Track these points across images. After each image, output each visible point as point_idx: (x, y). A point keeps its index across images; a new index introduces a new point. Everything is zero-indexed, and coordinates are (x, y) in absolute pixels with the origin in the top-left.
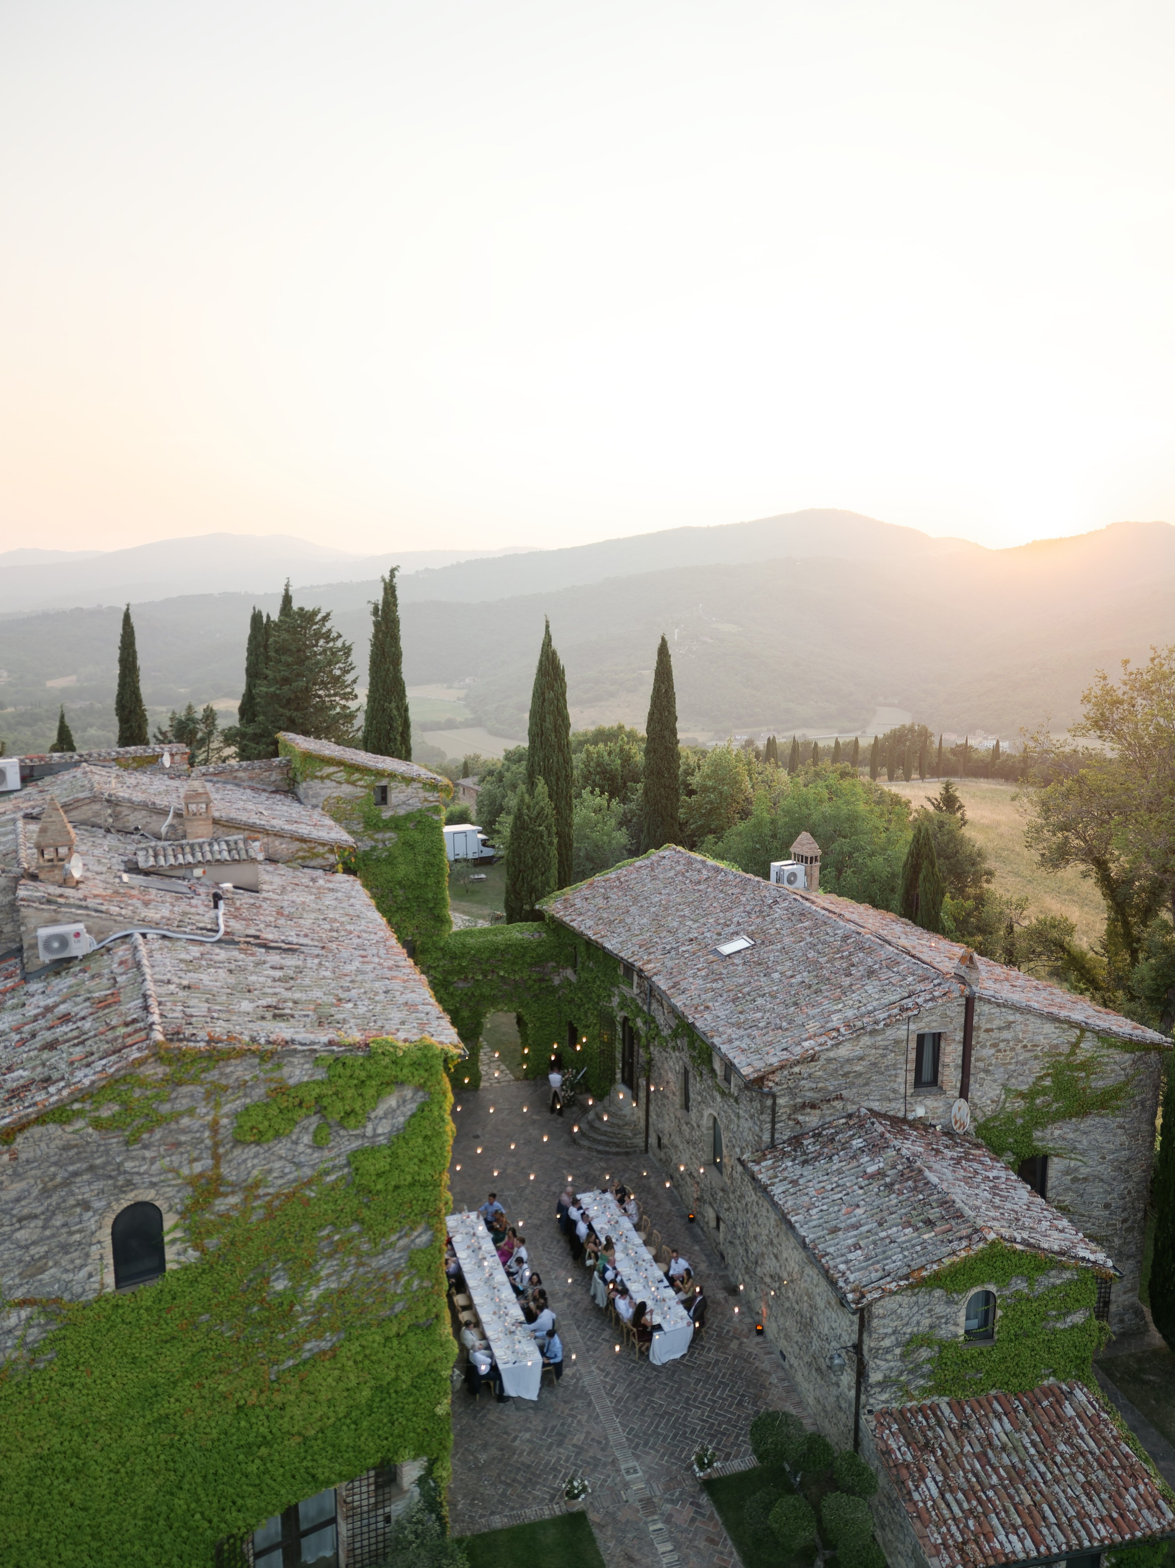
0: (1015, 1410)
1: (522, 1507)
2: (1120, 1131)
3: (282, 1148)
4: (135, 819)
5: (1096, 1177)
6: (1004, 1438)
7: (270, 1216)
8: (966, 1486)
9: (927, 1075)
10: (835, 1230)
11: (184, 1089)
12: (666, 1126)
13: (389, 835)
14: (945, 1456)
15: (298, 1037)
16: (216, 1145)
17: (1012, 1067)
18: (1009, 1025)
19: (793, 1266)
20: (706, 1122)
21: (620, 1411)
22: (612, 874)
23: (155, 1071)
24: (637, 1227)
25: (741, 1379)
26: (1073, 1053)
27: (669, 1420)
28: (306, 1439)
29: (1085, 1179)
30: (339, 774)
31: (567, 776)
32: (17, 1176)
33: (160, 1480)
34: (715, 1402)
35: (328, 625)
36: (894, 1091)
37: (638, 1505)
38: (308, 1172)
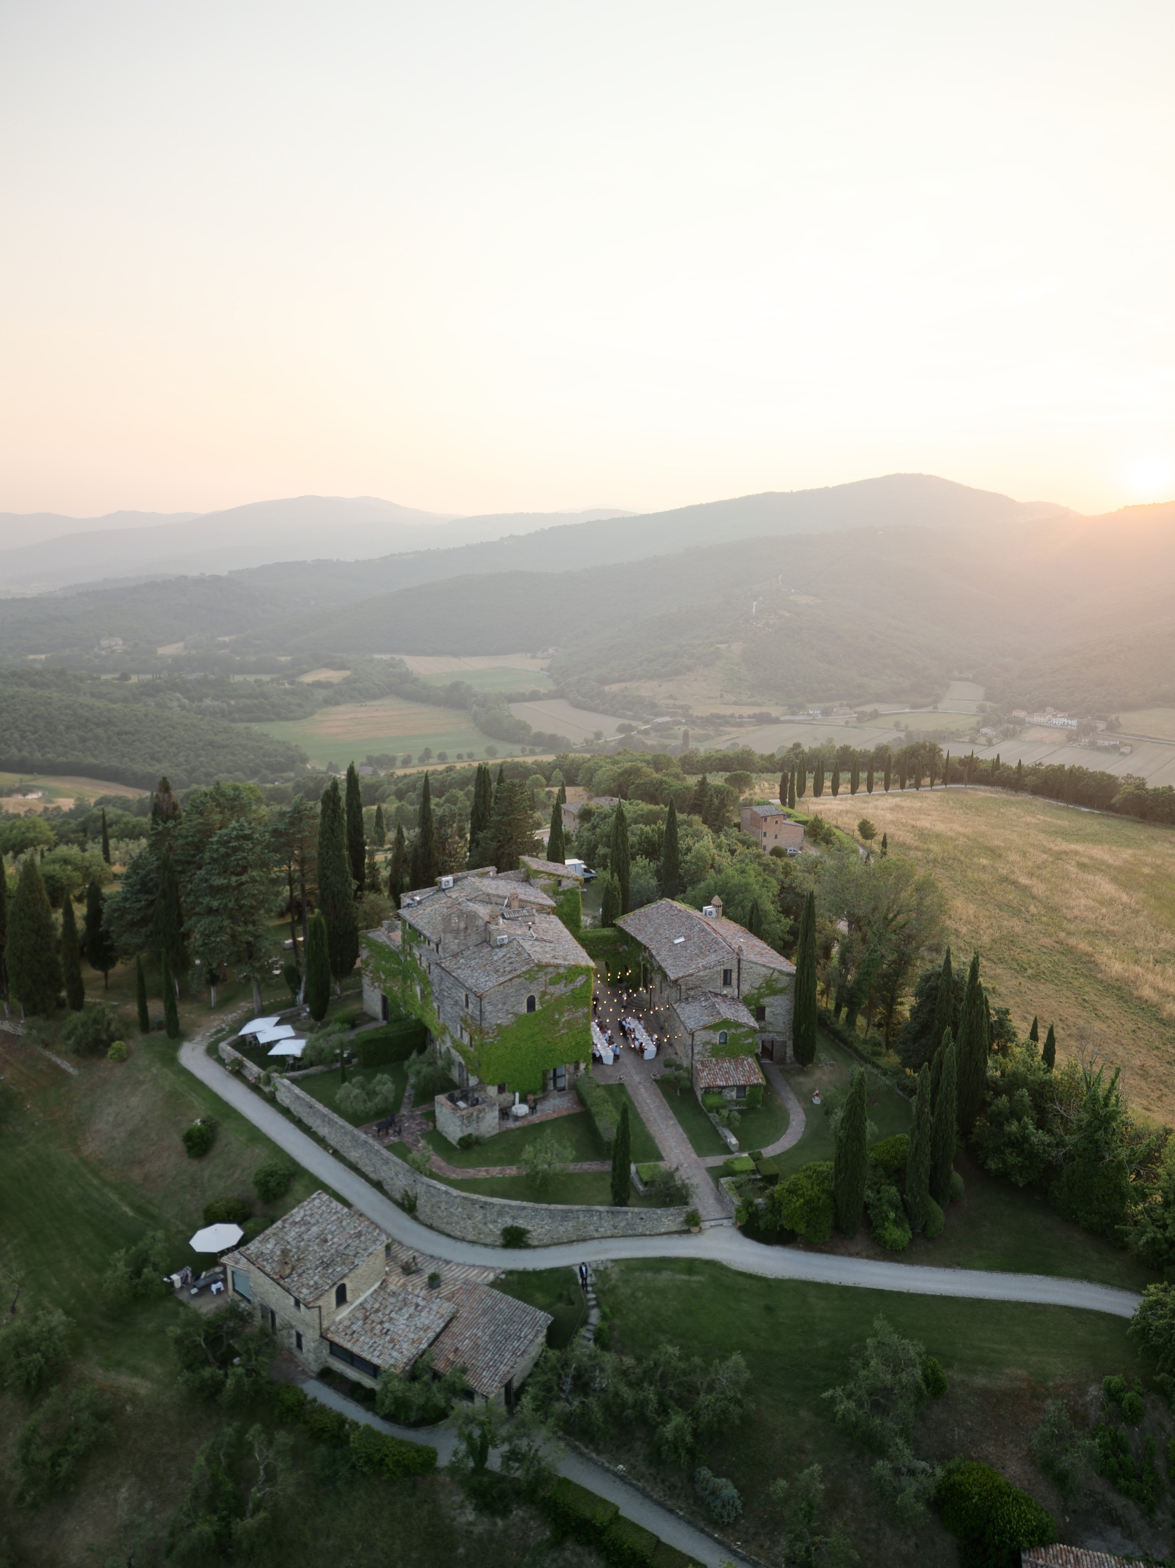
0: (732, 1061)
1: (609, 1081)
2: (786, 1000)
3: (558, 986)
4: (494, 899)
5: (781, 1014)
6: (727, 1066)
7: (556, 1001)
8: (714, 1073)
9: (727, 982)
11: (541, 973)
13: (562, 897)
14: (711, 1068)
15: (560, 963)
16: (546, 985)
17: (753, 980)
18: (752, 968)
21: (634, 1066)
23: (536, 969)
24: (644, 1027)
25: (668, 1061)
26: (772, 976)
27: (647, 1069)
29: (777, 1014)
30: (545, 876)
32: (512, 988)
33: (534, 1054)
36: (717, 986)
37: (637, 1082)
38: (563, 992)
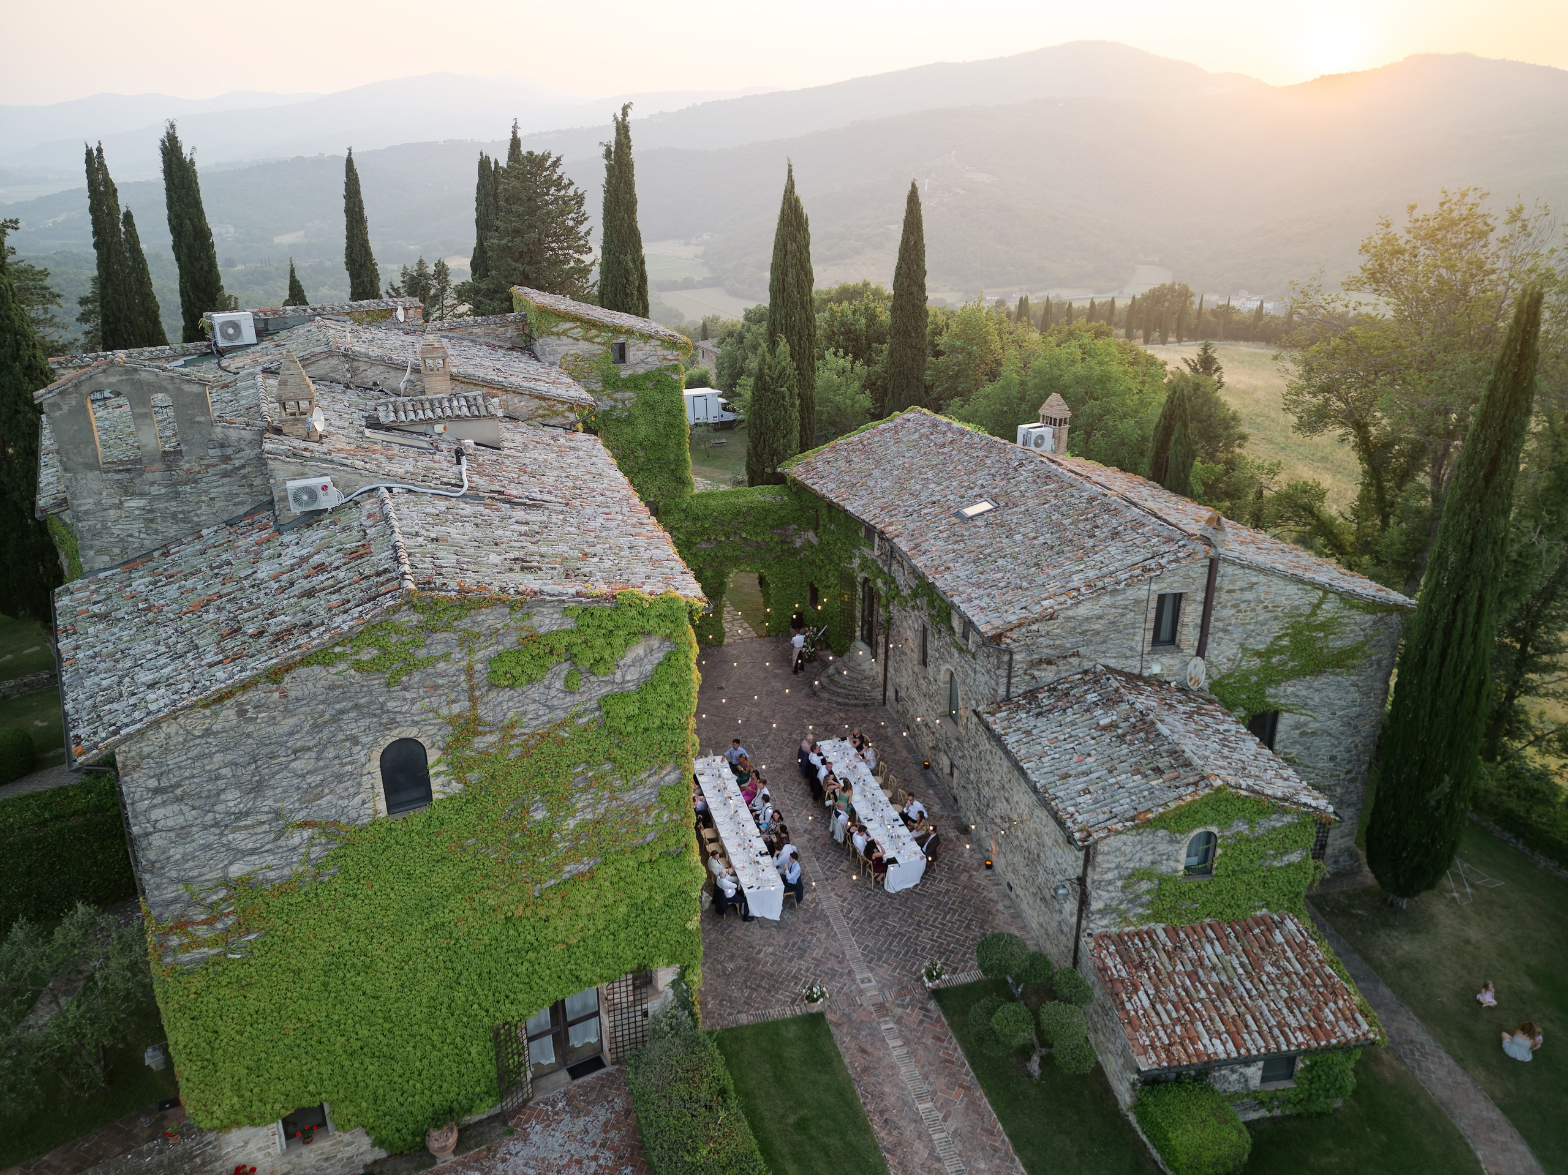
0: (1228, 936)
1: (766, 1007)
2: (1352, 689)
3: (535, 692)
4: (374, 374)
5: (1324, 731)
6: (1215, 959)
7: (527, 754)
8: (1175, 999)
9: (1165, 634)
10: (1066, 776)
11: (439, 636)
12: (904, 680)
13: (628, 394)
14: (1158, 972)
15: (546, 588)
16: (472, 688)
17: (1251, 627)
18: (1252, 587)
19: (1024, 809)
20: (943, 677)
21: (856, 931)
22: (855, 437)
23: (409, 618)
24: (874, 773)
25: (970, 906)
26: (1313, 614)
27: (901, 939)
28: (569, 947)
29: (1313, 734)
30: (576, 330)
31: (809, 335)
32: (287, 712)
33: (441, 976)
34: (944, 925)
35: (559, 171)
36: (1131, 649)
37: (872, 1009)
38: (561, 714)
